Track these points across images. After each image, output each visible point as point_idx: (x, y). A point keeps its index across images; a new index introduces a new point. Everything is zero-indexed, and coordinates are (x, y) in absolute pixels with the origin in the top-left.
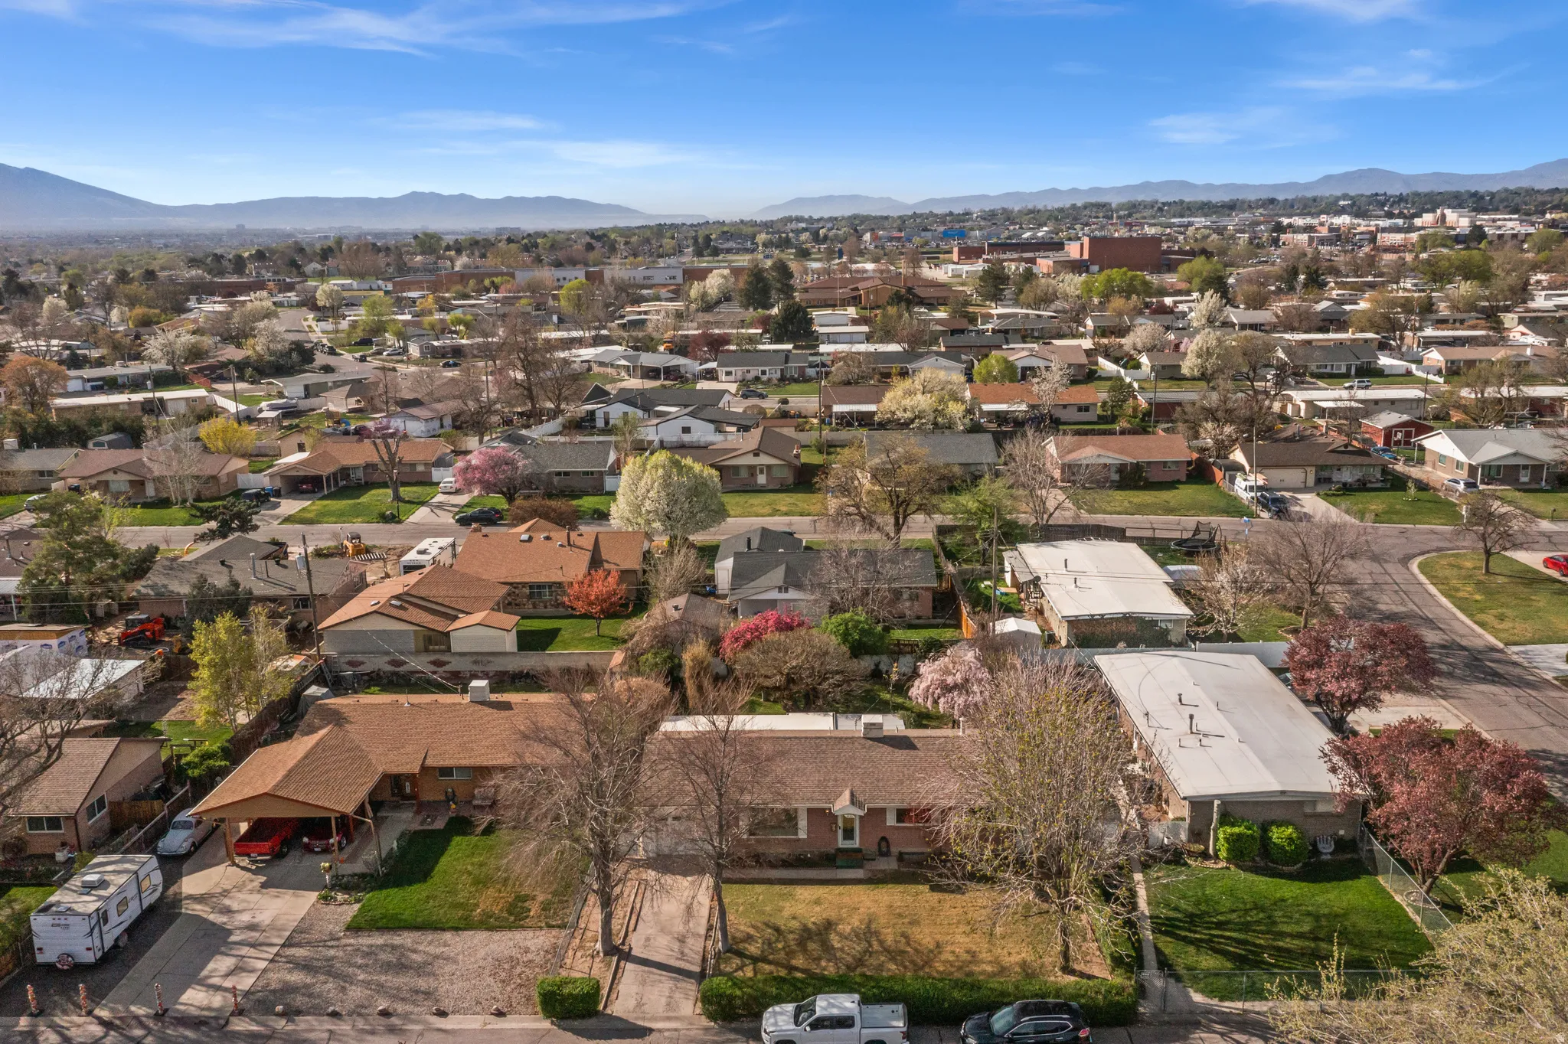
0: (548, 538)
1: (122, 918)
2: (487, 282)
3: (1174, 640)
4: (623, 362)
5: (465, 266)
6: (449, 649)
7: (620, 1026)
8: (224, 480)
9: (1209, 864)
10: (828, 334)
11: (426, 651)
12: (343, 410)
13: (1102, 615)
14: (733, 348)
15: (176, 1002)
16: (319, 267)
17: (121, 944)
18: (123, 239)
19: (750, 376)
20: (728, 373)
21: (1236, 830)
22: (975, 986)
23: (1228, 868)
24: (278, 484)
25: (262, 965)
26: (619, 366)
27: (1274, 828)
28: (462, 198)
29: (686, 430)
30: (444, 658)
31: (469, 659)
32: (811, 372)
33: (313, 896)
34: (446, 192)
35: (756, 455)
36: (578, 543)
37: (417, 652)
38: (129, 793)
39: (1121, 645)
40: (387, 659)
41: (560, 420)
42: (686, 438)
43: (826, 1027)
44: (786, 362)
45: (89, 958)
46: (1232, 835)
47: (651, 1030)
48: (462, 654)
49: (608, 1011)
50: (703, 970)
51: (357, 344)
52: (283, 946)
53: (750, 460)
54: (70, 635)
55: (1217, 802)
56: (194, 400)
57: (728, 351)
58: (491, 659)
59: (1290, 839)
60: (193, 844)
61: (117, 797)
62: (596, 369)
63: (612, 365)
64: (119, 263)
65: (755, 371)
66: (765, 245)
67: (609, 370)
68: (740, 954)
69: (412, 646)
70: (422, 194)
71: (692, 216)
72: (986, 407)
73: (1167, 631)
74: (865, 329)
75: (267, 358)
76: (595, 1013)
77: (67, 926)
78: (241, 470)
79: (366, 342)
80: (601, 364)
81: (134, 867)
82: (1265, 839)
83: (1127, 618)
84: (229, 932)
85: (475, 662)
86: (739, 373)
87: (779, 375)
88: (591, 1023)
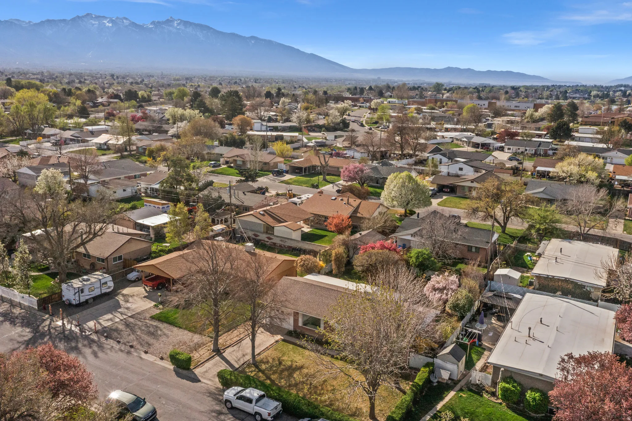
0: (342, 200)
1: (91, 293)
2: (444, 104)
3: (593, 298)
4: (465, 139)
5: (447, 97)
6: (273, 234)
7: (193, 376)
8: (272, 165)
9: (493, 399)
10: (580, 137)
11: (267, 233)
12: (341, 146)
13: (554, 277)
14: (520, 138)
15: (85, 323)
16: (390, 94)
17: (89, 302)
18: (336, 80)
19: (520, 151)
20: (509, 149)
21: (507, 385)
22: (316, 407)
23: (501, 404)
24: (288, 168)
25: (117, 320)
26: (464, 141)
27: (529, 392)
28: (469, 70)
29: (461, 169)
30: (271, 237)
31: (279, 239)
32: (551, 152)
33: (154, 303)
34: (462, 68)
35: (472, 182)
36: (351, 204)
37: (264, 233)
38: (133, 258)
39: (559, 293)
40: (253, 233)
41: (414, 159)
42: (460, 173)
43: (243, 400)
44: (539, 146)
45: (74, 302)
46: (504, 387)
47: (199, 381)
48: (277, 237)
49: (194, 370)
50: (238, 369)
51: (373, 123)
52: (129, 317)
53: (469, 184)
54: (167, 205)
55: (502, 369)
56: (293, 137)
57: (517, 139)
58: (287, 240)
59: (534, 399)
60: (137, 278)
61: (127, 257)
62: (455, 141)
63: (461, 141)
64: (327, 88)
65: (522, 149)
66: (594, 97)
67: (459, 142)
68: (257, 367)
69: (262, 230)
70: (452, 68)
71: (573, 82)
72: (618, 177)
73: (590, 292)
74: (599, 136)
75: (332, 125)
76: (189, 369)
77: (69, 290)
78: (280, 162)
79: (376, 123)
80: (457, 139)
81: (101, 277)
82: (523, 394)
83: (566, 280)
84: (120, 307)
85: (281, 240)
86: (514, 149)
87: (533, 152)
88: (185, 372)
